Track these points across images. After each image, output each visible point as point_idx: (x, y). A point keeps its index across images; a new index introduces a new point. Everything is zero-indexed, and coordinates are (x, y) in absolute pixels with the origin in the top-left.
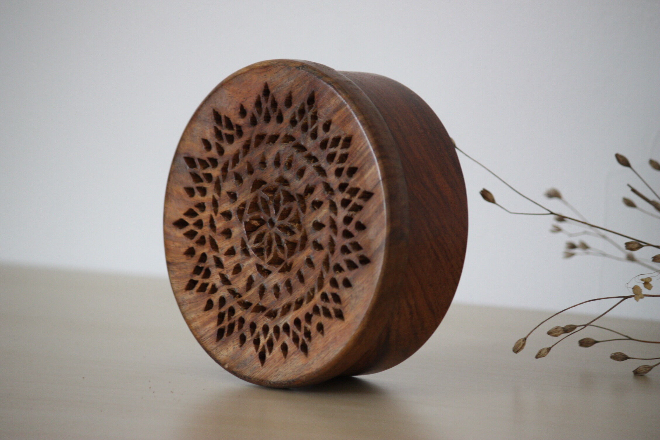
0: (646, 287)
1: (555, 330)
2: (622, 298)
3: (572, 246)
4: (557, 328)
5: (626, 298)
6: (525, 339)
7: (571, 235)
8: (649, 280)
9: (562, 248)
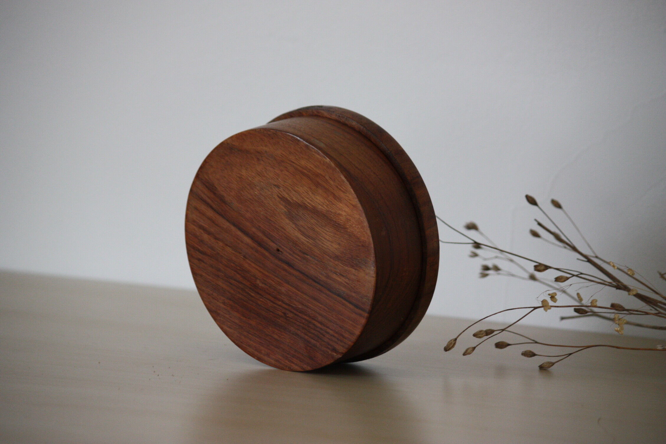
0: (552, 300)
1: (480, 333)
2: (533, 309)
3: (486, 268)
4: (481, 331)
5: (535, 308)
6: (456, 339)
7: (485, 259)
8: (555, 295)
9: (478, 270)
